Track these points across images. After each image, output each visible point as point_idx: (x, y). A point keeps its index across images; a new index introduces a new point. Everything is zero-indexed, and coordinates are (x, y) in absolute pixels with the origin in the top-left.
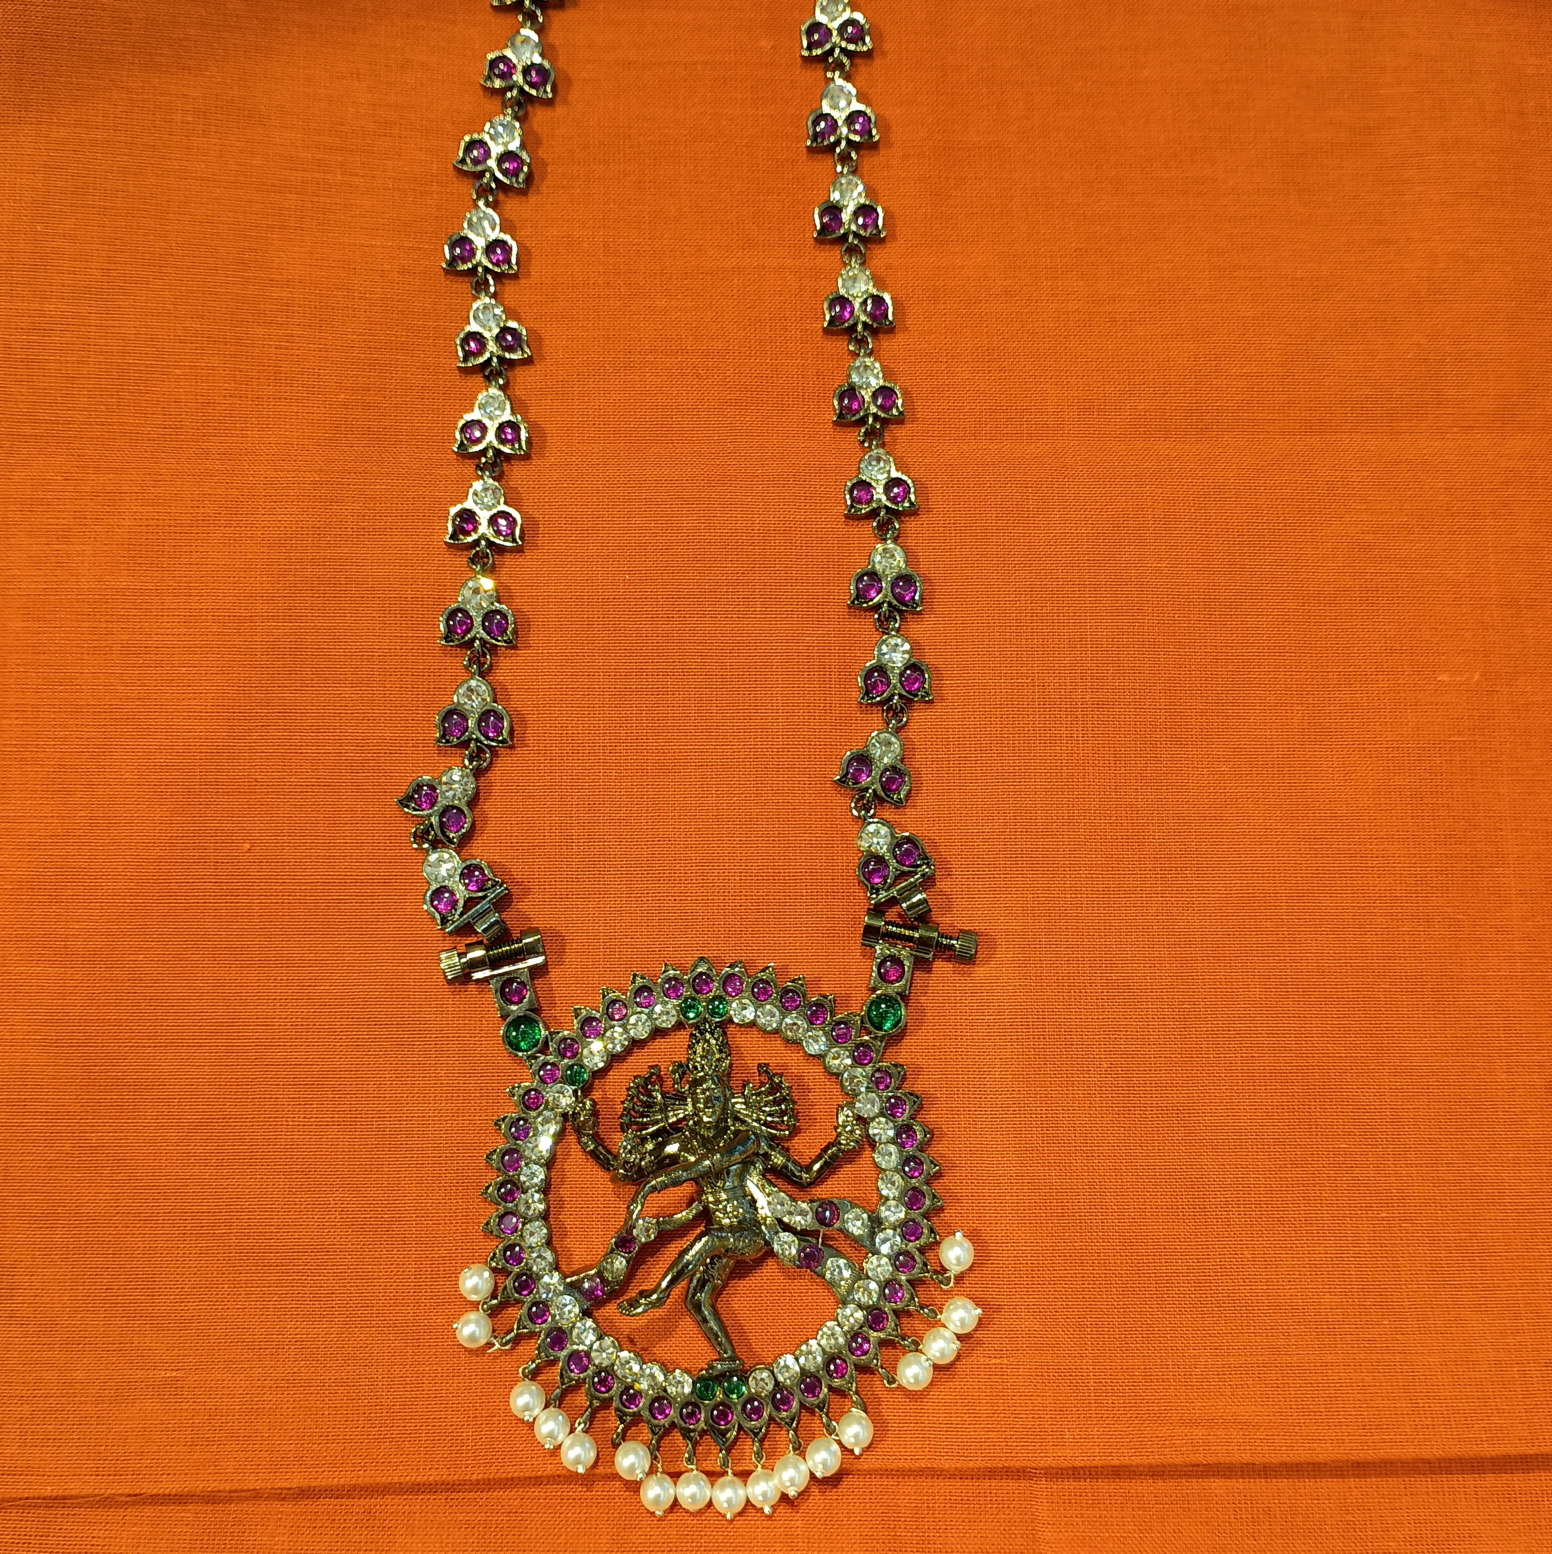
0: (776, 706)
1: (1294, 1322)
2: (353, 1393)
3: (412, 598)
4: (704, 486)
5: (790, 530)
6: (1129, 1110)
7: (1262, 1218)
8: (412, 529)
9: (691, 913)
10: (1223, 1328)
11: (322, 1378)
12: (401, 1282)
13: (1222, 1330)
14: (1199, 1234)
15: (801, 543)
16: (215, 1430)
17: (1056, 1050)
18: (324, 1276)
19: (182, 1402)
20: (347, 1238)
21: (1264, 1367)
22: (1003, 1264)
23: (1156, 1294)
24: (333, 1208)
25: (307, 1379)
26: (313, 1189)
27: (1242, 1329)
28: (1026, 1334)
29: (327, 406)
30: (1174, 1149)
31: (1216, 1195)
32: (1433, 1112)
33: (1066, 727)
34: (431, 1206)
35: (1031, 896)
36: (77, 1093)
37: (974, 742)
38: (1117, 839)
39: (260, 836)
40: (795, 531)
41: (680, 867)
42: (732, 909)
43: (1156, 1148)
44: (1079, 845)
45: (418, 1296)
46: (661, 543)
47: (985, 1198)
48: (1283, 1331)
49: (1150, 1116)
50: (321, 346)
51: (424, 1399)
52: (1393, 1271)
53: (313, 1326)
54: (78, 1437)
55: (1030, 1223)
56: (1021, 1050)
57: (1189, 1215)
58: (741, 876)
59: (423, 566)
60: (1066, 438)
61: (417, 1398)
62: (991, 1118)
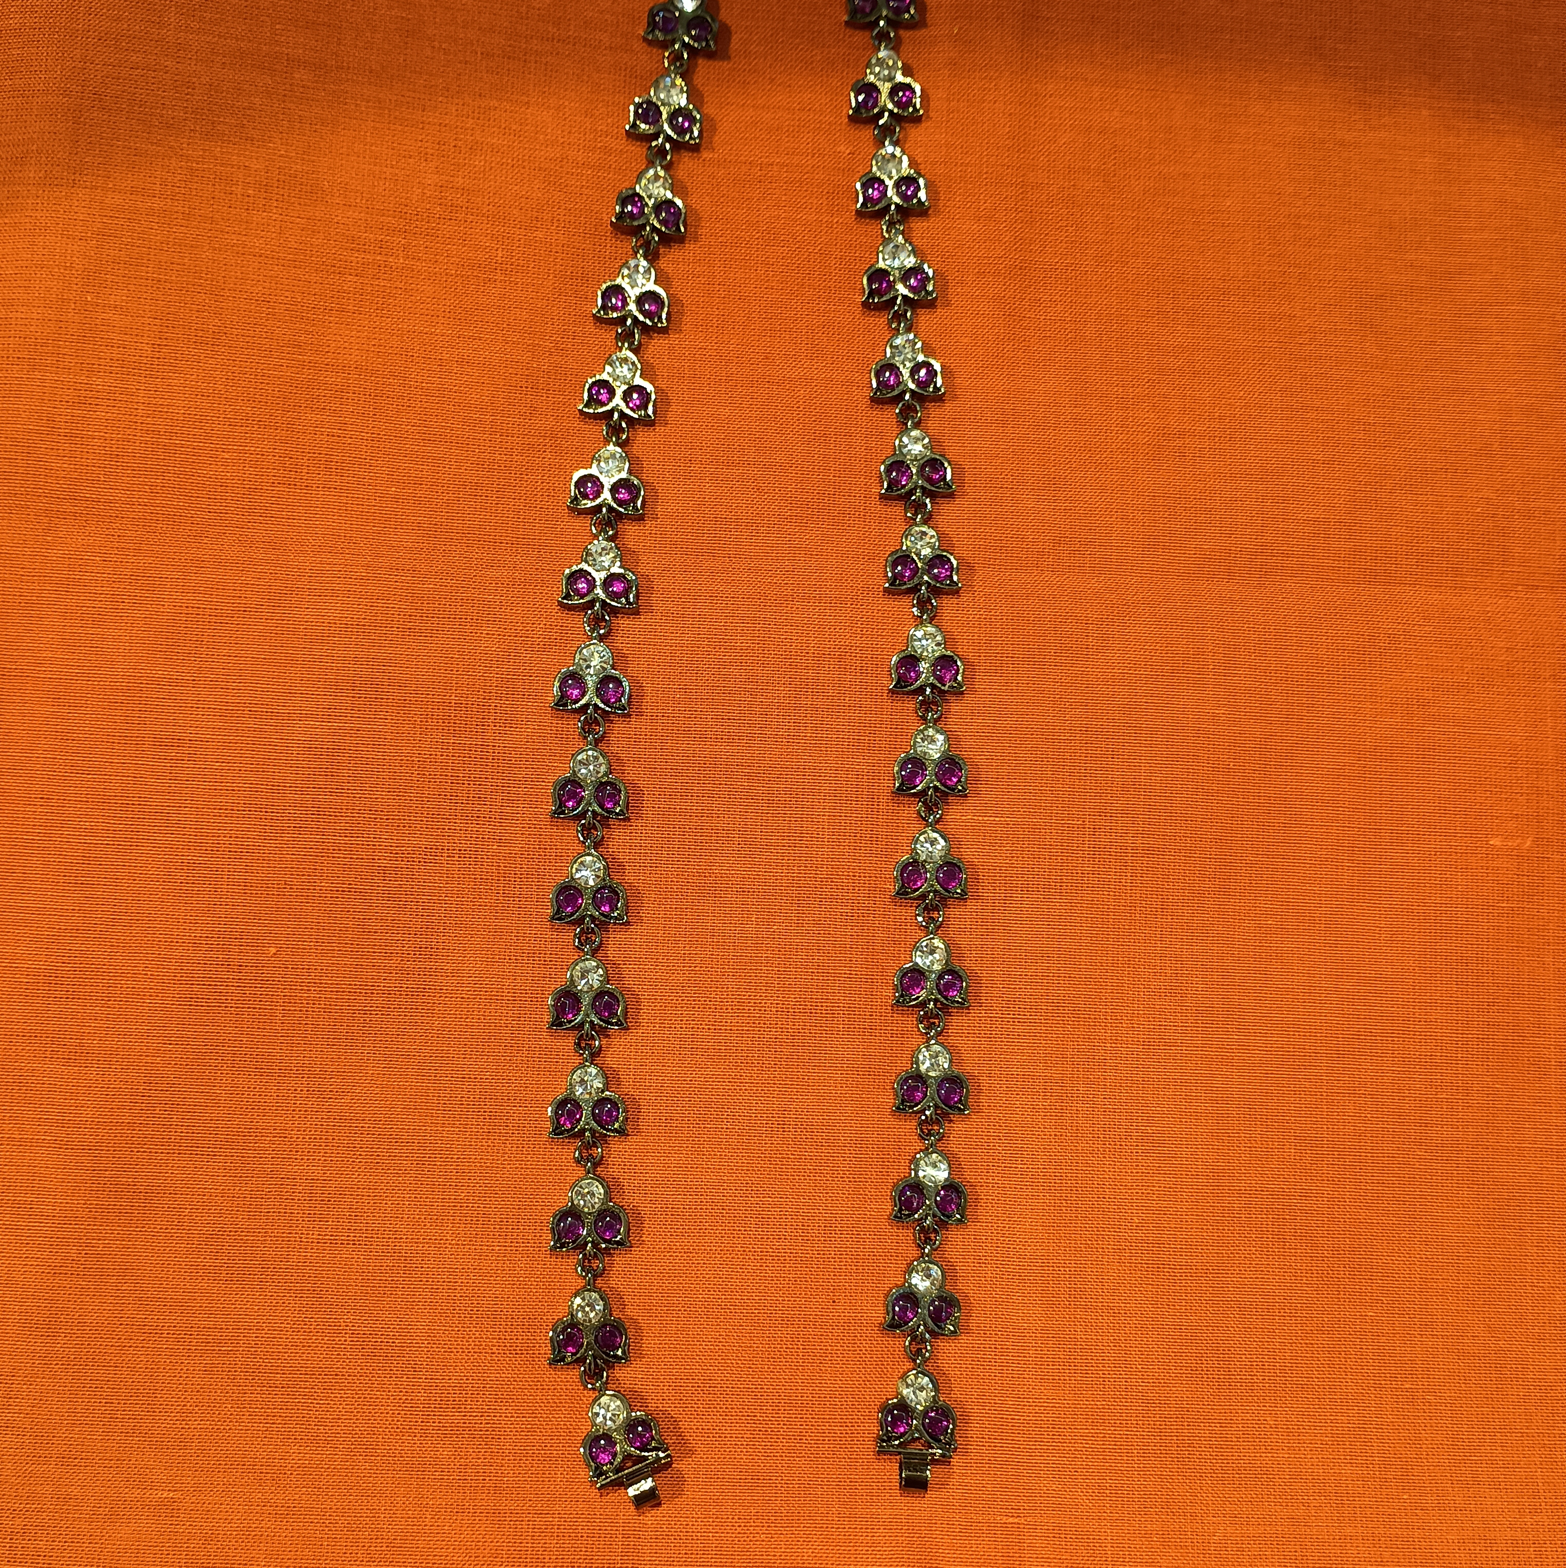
0: (823, 835)
1: (1315, 1492)
2: (354, 1524)
3: (455, 703)
4: (760, 605)
5: (845, 656)
6: (1158, 1268)
7: (1286, 1384)
8: (459, 632)
9: (725, 1043)
10: (1244, 1496)
11: (323, 1506)
12: (409, 1411)
13: (1242, 1498)
14: (1223, 1397)
15: (856, 669)
16: (210, 1556)
17: (1088, 1203)
18: (331, 1400)
19: (178, 1525)
20: (356, 1362)
21: (1282, 1537)
22: (1024, 1420)
23: (1178, 1458)
24: (343, 1330)
25: (307, 1508)
26: (323, 1310)
27: (1262, 1498)
28: (1044, 1493)
29: (377, 498)
30: (1201, 1310)
31: (1241, 1358)
32: (1462, 1284)
33: (1115, 872)
34: (443, 1333)
35: (1072, 1043)
36: (86, 1198)
37: (1020, 882)
38: (1160, 989)
39: (287, 941)
40: (850, 656)
41: (716, 995)
42: (767, 1041)
43: (1184, 1308)
44: (1122, 993)
45: (426, 1426)
46: (714, 662)
47: (1008, 1351)
48: (1304, 1501)
49: (1178, 1275)
50: (373, 436)
51: (426, 1535)
52: (1415, 1444)
53: (316, 1452)
54: (68, 1555)
55: (1053, 1379)
56: (1053, 1201)
57: (1213, 1378)
58: (777, 1008)
59: (469, 672)
60: (1129, 574)
61: (419, 1533)
62: (1019, 1269)
